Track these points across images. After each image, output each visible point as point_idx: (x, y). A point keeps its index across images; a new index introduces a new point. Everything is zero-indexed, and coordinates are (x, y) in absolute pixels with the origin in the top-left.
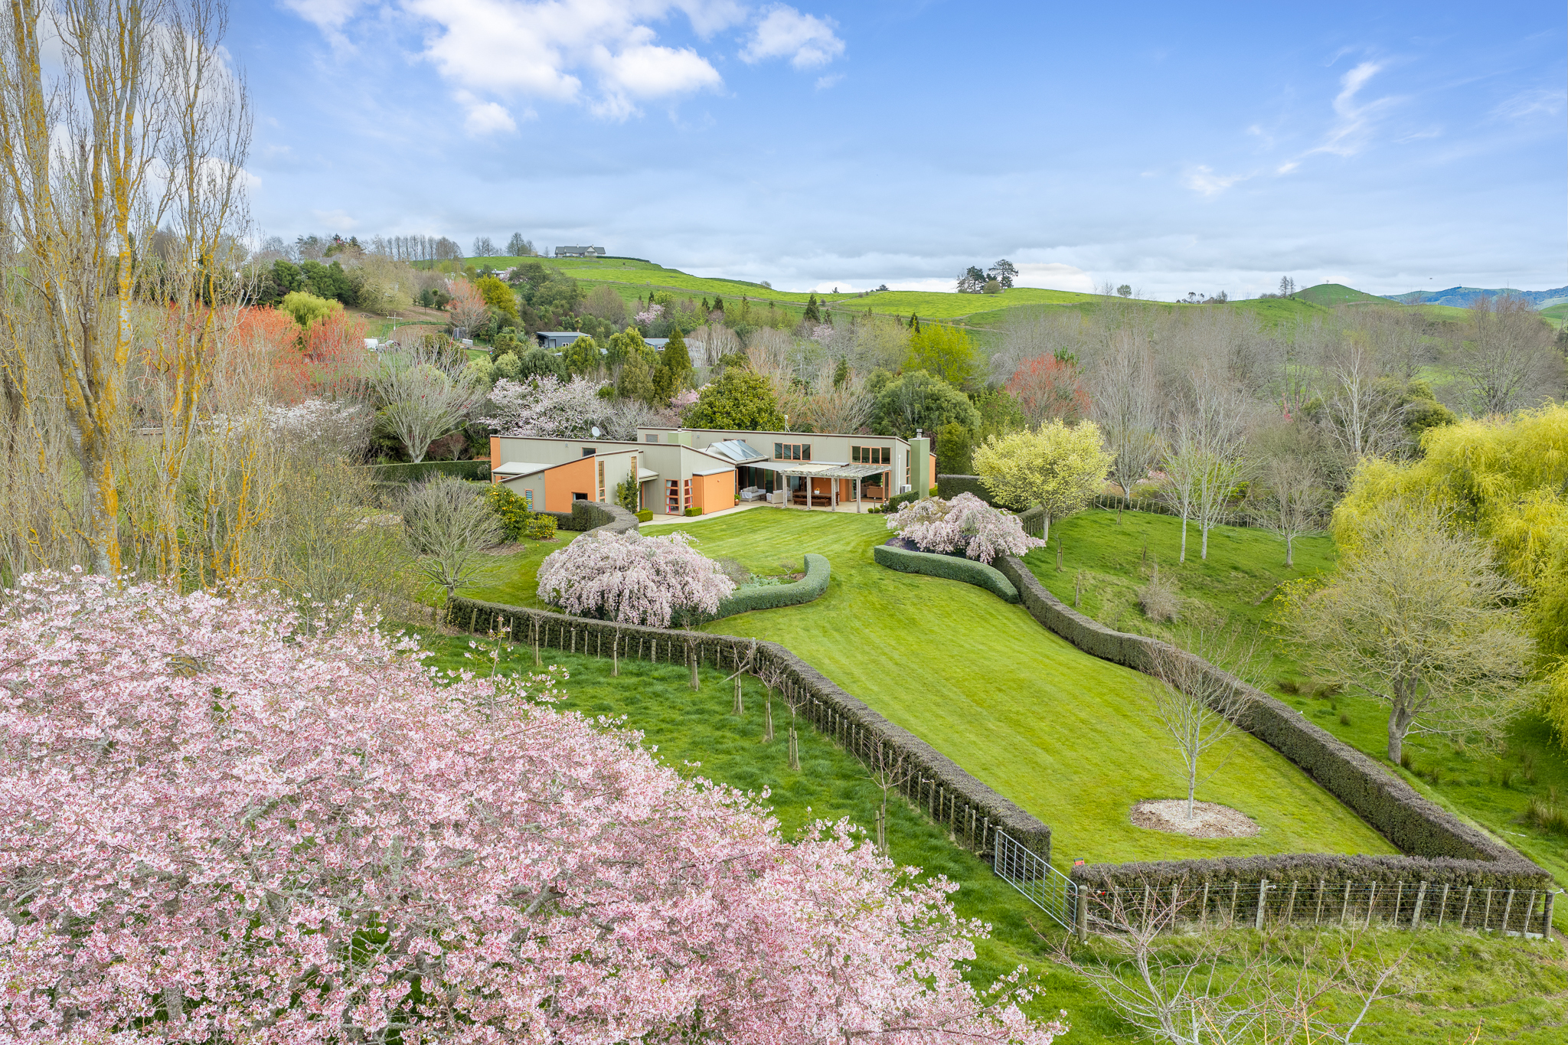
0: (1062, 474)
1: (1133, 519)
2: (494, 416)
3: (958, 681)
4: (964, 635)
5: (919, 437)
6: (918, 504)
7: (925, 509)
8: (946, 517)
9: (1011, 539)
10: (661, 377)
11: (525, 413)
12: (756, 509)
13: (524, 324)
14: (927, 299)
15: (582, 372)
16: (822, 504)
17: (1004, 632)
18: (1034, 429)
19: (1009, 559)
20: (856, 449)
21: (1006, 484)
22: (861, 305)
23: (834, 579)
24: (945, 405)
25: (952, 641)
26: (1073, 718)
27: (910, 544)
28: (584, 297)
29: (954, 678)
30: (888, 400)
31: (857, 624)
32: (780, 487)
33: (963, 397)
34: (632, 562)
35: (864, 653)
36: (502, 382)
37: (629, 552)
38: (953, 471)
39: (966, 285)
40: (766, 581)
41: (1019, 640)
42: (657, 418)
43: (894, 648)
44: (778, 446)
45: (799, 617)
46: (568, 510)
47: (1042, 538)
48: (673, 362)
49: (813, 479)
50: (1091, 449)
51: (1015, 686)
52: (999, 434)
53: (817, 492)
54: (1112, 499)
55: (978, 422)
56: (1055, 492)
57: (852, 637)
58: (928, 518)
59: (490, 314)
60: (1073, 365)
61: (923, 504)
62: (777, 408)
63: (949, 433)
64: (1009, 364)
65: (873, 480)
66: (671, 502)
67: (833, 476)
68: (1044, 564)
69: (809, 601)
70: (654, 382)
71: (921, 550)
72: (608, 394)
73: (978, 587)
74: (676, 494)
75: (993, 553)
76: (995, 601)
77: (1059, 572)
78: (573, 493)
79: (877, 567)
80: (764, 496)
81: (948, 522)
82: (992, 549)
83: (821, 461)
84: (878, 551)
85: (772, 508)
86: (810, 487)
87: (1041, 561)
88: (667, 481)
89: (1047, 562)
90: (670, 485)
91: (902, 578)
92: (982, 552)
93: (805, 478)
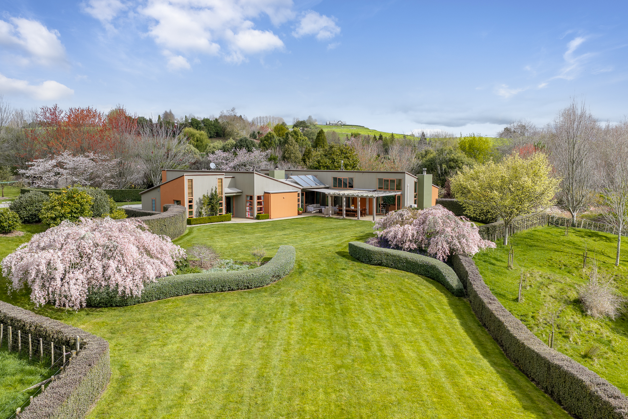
6: (398, 212)
7: (401, 215)
8: (415, 222)
10: (309, 153)
16: (353, 215)
19: (461, 257)
20: (380, 181)
24: (460, 165)
27: (384, 241)
30: (428, 163)
32: (328, 203)
44: (335, 179)
54: (563, 220)
58: (402, 222)
61: (401, 212)
66: (250, 210)
67: (358, 196)
68: (498, 262)
69: (259, 287)
70: (304, 155)
71: (392, 247)
72: (274, 159)
73: (432, 280)
74: (251, 204)
75: (448, 252)
76: (442, 294)
77: (510, 269)
78: (174, 200)
79: (348, 259)
80: (321, 210)
81: (415, 225)
82: (448, 248)
83: (360, 188)
84: (351, 246)
85: (320, 217)
86: (345, 203)
87: (497, 260)
88: (247, 196)
89: (502, 261)
90: (249, 199)
91: (364, 269)
92: (438, 250)
93: (342, 197)
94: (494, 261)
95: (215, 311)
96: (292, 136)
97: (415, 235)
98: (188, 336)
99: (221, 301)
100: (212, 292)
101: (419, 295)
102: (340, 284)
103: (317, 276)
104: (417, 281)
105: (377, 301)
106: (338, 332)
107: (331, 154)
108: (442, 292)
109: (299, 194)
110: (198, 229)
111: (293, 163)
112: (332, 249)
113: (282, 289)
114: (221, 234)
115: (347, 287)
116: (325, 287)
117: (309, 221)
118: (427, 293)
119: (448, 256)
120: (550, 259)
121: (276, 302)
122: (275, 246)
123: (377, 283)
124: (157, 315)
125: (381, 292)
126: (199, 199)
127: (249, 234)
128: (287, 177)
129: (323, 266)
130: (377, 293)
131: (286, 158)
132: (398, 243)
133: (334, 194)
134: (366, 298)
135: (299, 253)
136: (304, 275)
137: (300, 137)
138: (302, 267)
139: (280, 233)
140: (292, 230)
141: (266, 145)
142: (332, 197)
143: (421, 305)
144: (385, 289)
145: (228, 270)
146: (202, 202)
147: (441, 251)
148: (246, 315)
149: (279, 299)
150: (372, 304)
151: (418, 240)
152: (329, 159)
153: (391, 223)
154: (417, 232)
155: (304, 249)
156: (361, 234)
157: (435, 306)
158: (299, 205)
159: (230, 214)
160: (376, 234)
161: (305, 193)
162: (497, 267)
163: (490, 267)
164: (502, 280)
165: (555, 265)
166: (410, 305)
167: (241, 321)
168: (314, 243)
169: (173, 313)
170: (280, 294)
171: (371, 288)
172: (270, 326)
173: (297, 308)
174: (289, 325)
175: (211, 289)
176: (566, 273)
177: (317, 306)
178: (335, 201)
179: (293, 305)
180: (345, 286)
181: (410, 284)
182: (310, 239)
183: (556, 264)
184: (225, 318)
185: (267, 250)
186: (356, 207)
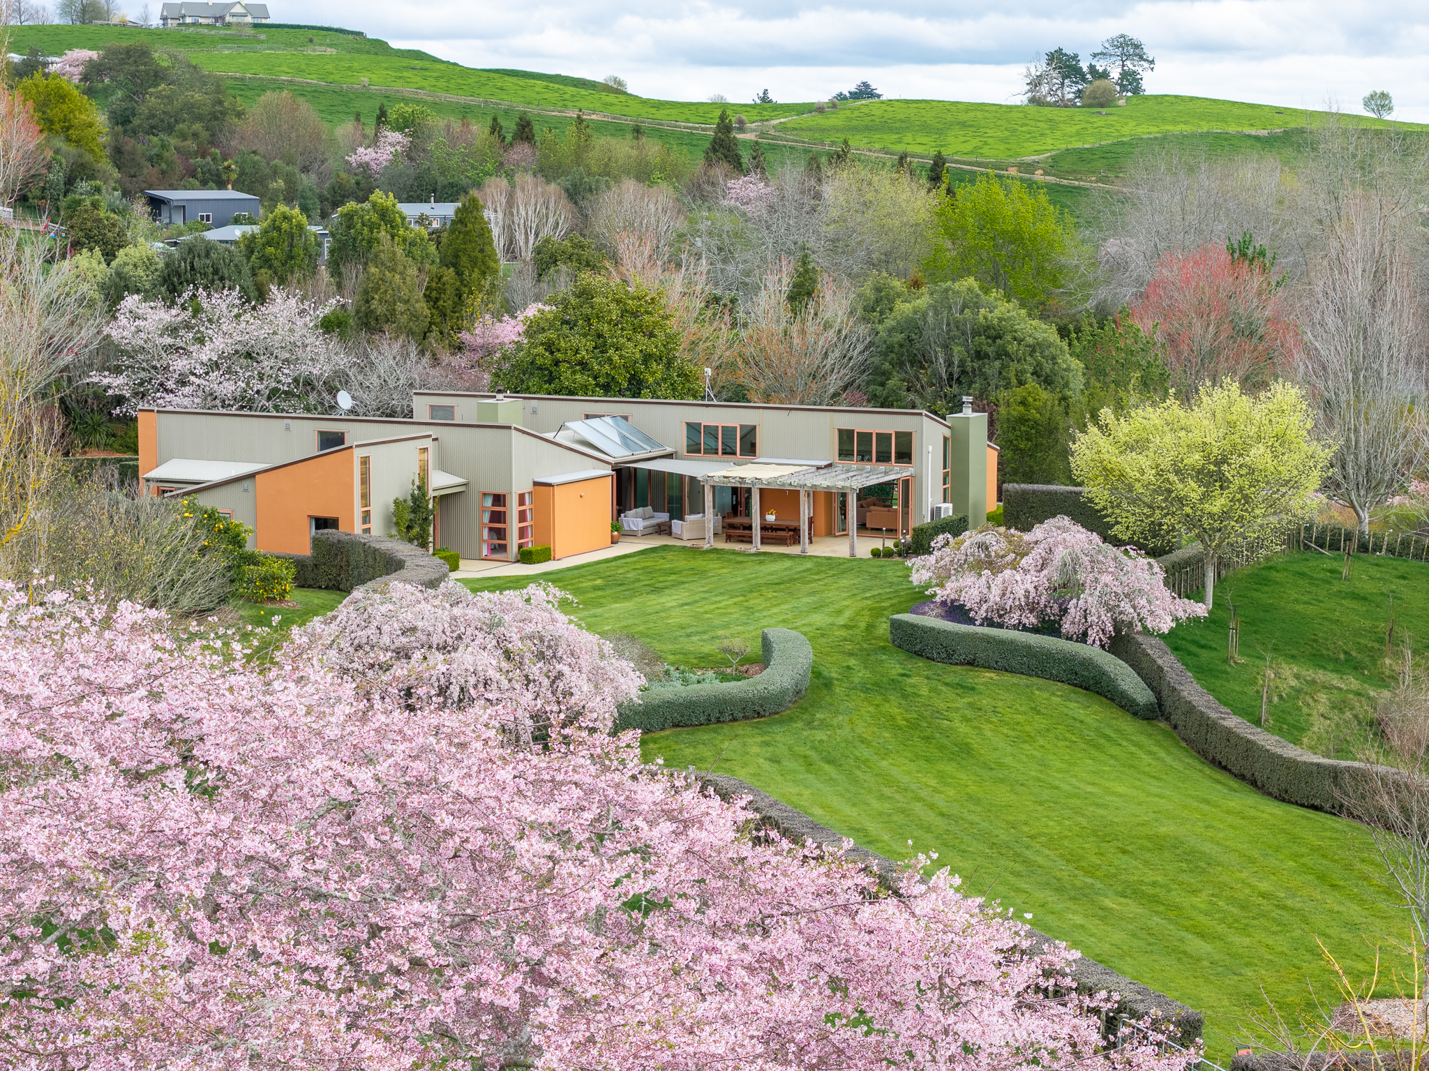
0: (1237, 482)
1: (1373, 571)
2: (117, 370)
3: (1051, 839)
4: (1060, 771)
5: (968, 412)
6: (970, 538)
7: (983, 546)
8: (1024, 562)
9: (1143, 602)
10: (441, 291)
11: (180, 364)
12: (653, 550)
13: (117, 174)
14: (963, 117)
15: (282, 281)
16: (782, 542)
17: (1132, 766)
18: (1187, 397)
19: (1140, 638)
20: (845, 436)
21: (1134, 502)
22: (822, 130)
23: (817, 674)
24: (1012, 348)
25: (1039, 780)
26: (1247, 891)
27: (956, 611)
28: (239, 115)
29: (1045, 834)
30: (899, 337)
31: (865, 752)
32: (698, 508)
33: (1047, 332)
34: (459, 638)
35: (882, 797)
36: (131, 301)
37: (454, 618)
38: (1029, 477)
39: (1045, 89)
40: (695, 678)
41: (1158, 779)
42: (436, 372)
43: (935, 790)
44: (693, 428)
45: (759, 739)
46: (304, 549)
47: (1200, 599)
48: (464, 260)
49: (762, 491)
50: (1291, 434)
51: (1150, 845)
52: (1120, 408)
53: (771, 518)
54: (1336, 532)
55: (1078, 382)
56: (1225, 515)
57: (858, 773)
58: (987, 563)
59: (49, 154)
60: (1264, 269)
61: (980, 538)
62: (681, 353)
63: (1023, 403)
64: (1138, 265)
65: (877, 496)
67: (803, 485)
68: (1203, 651)
71: (977, 622)
75: (1111, 629)
76: (1115, 716)
77: (1232, 664)
78: (310, 517)
81: (1027, 571)
82: (1110, 621)
83: (777, 458)
84: (897, 625)
86: (758, 508)
87: (1199, 646)
88: (484, 495)
90: (489, 503)
92: (1090, 626)
93: (749, 490)
94: (1194, 649)
108: (1113, 713)
118: (1088, 716)
119: (1111, 638)
120: (1313, 640)
123: (986, 701)
125: (1003, 716)
126: (385, 510)
131: (377, 319)
132: (991, 615)
133: (724, 480)
137: (402, 232)
142: (714, 487)
143: (1088, 736)
144: (1008, 710)
147: (1095, 629)
151: (1037, 604)
153: (961, 567)
154: (1035, 588)
157: (1112, 736)
162: (1204, 661)
165: (1325, 653)
170: (824, 725)
171: (980, 710)
174: (895, 768)
176: (1350, 671)
179: (864, 741)
181: (1047, 700)
183: (1327, 650)
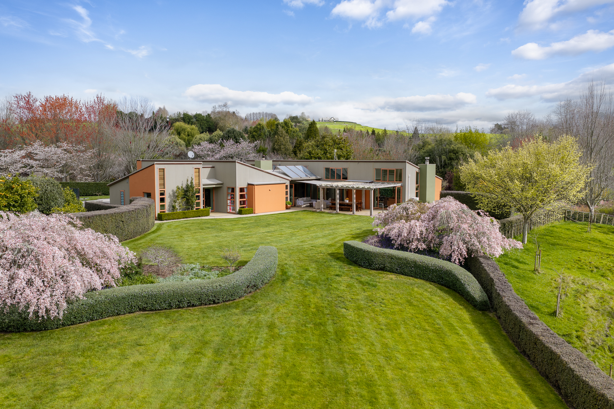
0: (541, 182)
1: (600, 229)
5: (427, 163)
7: (406, 209)
10: (300, 145)
16: (348, 210)
19: (482, 260)
20: (378, 171)
32: (319, 197)
44: (327, 170)
53: (343, 201)
54: (580, 214)
58: (406, 216)
66: (231, 203)
67: (353, 187)
68: (521, 265)
69: (229, 300)
70: (295, 147)
71: (395, 246)
72: (263, 151)
73: (447, 289)
74: (233, 198)
75: (466, 253)
76: (461, 307)
77: (537, 273)
78: (144, 193)
79: (343, 262)
80: (312, 203)
81: (423, 221)
82: (465, 248)
83: (354, 180)
84: (346, 246)
85: (311, 211)
86: (338, 196)
87: (520, 262)
88: (228, 188)
89: (525, 263)
90: (230, 191)
91: (363, 275)
92: (454, 251)
93: (335, 189)
94: (516, 264)
95: (164, 338)
96: (283, 127)
97: (424, 233)
98: (117, 381)
99: (175, 323)
100: (166, 309)
101: (433, 310)
102: (333, 296)
103: (304, 285)
104: (429, 290)
105: (381, 319)
106: (330, 370)
107: (323, 145)
108: (460, 305)
109: (287, 186)
110: (168, 226)
111: (283, 155)
112: (323, 249)
113: (259, 303)
114: (193, 232)
115: (342, 300)
116: (314, 300)
117: (297, 216)
118: (444, 306)
119: (465, 258)
120: (579, 260)
121: (249, 322)
122: (253, 247)
123: (380, 294)
124: (83, 344)
125: (386, 306)
126: (173, 191)
127: (226, 231)
128: (275, 168)
129: (313, 272)
130: (381, 308)
131: (276, 150)
132: (402, 243)
133: (326, 186)
134: (367, 315)
135: (284, 255)
136: (288, 284)
137: (290, 129)
138: (286, 273)
139: (263, 230)
140: (278, 227)
141: (256, 137)
142: (324, 189)
143: (438, 324)
144: (391, 301)
145: (191, 279)
146: (176, 194)
147: (456, 253)
148: (206, 343)
149: (254, 317)
150: (375, 323)
151: (427, 238)
152: (321, 150)
153: (394, 218)
154: (426, 229)
155: (290, 249)
156: (358, 231)
157: (455, 324)
158: (287, 198)
159: (209, 209)
160: (377, 232)
161: (294, 185)
162: (521, 271)
163: (513, 270)
164: (531, 287)
165: (585, 267)
166: (424, 324)
167: (198, 353)
168: (302, 242)
169: (106, 341)
170: (256, 311)
171: (372, 301)
172: (236, 361)
173: (276, 331)
174: (263, 359)
175: (164, 306)
176: (599, 277)
177: (304, 328)
178: (327, 193)
179: (271, 326)
180: (340, 299)
181: (420, 294)
182: (298, 237)
183: (586, 265)
184: (176, 348)
185: (245, 251)
186: (351, 200)
